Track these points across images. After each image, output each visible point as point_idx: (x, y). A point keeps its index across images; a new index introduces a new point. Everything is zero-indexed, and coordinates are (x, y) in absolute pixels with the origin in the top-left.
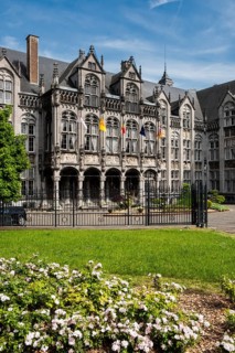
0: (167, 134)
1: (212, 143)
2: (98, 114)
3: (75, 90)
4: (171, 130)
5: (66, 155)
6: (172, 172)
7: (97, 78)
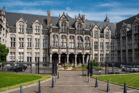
0: (98, 40)
1: (118, 43)
2: (66, 35)
3: (58, 27)
4: (100, 39)
5: (54, 49)
6: (101, 54)
7: (66, 23)
